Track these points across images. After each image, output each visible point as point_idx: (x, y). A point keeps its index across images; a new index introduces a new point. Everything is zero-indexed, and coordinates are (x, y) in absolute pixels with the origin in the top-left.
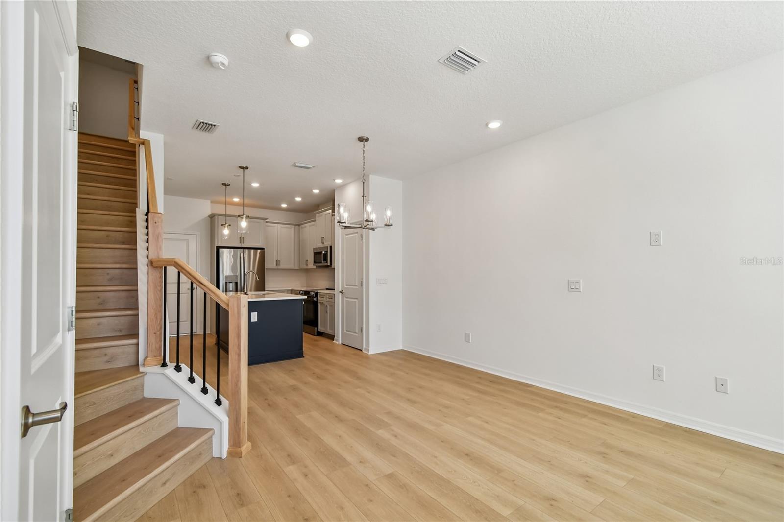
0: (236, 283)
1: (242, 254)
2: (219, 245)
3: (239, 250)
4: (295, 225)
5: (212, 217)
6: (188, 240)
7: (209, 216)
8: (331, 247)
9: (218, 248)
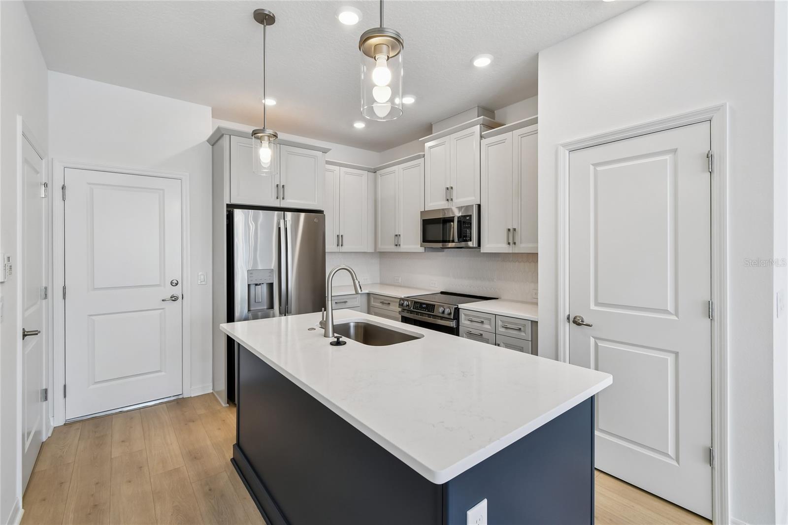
0: (271, 285)
1: (282, 222)
2: (234, 201)
3: (276, 212)
4: (369, 170)
5: (216, 140)
6: (163, 190)
7: (208, 141)
8: (479, 206)
9: (231, 208)
